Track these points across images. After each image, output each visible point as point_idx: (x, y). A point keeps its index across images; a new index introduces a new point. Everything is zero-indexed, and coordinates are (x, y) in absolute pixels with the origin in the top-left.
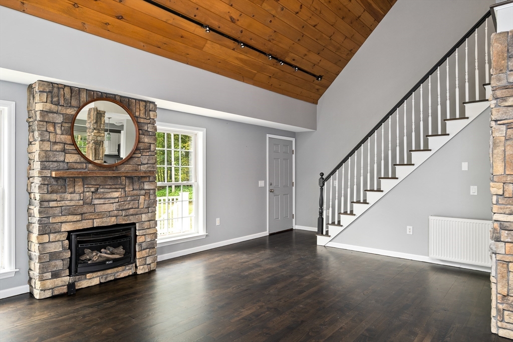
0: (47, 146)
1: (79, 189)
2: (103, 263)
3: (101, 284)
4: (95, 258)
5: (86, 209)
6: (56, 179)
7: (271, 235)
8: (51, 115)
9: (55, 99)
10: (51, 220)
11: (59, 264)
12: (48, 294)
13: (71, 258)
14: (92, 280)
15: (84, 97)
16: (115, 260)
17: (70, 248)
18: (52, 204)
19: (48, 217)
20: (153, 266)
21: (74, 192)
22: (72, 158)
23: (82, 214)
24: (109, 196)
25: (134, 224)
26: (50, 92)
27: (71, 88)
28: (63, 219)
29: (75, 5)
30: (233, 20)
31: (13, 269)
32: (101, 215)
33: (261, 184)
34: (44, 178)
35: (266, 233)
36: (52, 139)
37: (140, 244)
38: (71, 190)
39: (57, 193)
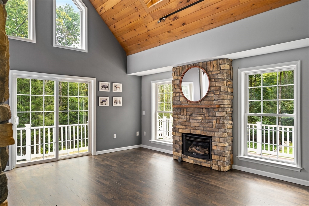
0: (174, 95)
1: (185, 113)
2: (192, 153)
3: (195, 164)
4: (190, 149)
5: (187, 124)
6: (177, 108)
8: (175, 81)
9: (177, 74)
10: (176, 126)
11: (178, 146)
12: (175, 157)
13: (183, 145)
14: (190, 160)
17: (183, 141)
18: (176, 119)
20: (222, 169)
21: (183, 115)
22: (182, 99)
23: (186, 126)
24: (196, 118)
25: (211, 137)
26: (176, 71)
27: (182, 66)
28: (179, 126)
32: (193, 128)
36: (176, 91)
37: (214, 151)
39: (178, 115)
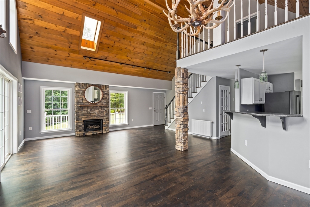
0: (78, 99)
1: (86, 109)
2: (93, 129)
3: (92, 134)
4: (91, 128)
5: (88, 115)
6: (80, 107)
7: (154, 126)
8: (79, 91)
9: (80, 87)
10: (79, 117)
11: (81, 128)
12: (79, 135)
13: (84, 127)
14: (90, 133)
15: (87, 85)
16: (96, 129)
17: (84, 124)
18: (79, 113)
19: (78, 116)
20: (108, 131)
21: (85, 110)
22: (84, 102)
24: (94, 111)
25: (102, 119)
26: (79, 85)
27: (84, 84)
28: (82, 117)
29: (83, 64)
30: (129, 60)
31: (71, 129)
32: (92, 116)
33: (150, 108)
34: (77, 107)
35: (153, 125)
36: (79, 97)
37: (104, 125)
38: (84, 110)
39: (80, 110)
